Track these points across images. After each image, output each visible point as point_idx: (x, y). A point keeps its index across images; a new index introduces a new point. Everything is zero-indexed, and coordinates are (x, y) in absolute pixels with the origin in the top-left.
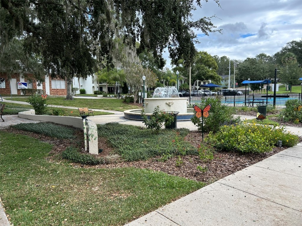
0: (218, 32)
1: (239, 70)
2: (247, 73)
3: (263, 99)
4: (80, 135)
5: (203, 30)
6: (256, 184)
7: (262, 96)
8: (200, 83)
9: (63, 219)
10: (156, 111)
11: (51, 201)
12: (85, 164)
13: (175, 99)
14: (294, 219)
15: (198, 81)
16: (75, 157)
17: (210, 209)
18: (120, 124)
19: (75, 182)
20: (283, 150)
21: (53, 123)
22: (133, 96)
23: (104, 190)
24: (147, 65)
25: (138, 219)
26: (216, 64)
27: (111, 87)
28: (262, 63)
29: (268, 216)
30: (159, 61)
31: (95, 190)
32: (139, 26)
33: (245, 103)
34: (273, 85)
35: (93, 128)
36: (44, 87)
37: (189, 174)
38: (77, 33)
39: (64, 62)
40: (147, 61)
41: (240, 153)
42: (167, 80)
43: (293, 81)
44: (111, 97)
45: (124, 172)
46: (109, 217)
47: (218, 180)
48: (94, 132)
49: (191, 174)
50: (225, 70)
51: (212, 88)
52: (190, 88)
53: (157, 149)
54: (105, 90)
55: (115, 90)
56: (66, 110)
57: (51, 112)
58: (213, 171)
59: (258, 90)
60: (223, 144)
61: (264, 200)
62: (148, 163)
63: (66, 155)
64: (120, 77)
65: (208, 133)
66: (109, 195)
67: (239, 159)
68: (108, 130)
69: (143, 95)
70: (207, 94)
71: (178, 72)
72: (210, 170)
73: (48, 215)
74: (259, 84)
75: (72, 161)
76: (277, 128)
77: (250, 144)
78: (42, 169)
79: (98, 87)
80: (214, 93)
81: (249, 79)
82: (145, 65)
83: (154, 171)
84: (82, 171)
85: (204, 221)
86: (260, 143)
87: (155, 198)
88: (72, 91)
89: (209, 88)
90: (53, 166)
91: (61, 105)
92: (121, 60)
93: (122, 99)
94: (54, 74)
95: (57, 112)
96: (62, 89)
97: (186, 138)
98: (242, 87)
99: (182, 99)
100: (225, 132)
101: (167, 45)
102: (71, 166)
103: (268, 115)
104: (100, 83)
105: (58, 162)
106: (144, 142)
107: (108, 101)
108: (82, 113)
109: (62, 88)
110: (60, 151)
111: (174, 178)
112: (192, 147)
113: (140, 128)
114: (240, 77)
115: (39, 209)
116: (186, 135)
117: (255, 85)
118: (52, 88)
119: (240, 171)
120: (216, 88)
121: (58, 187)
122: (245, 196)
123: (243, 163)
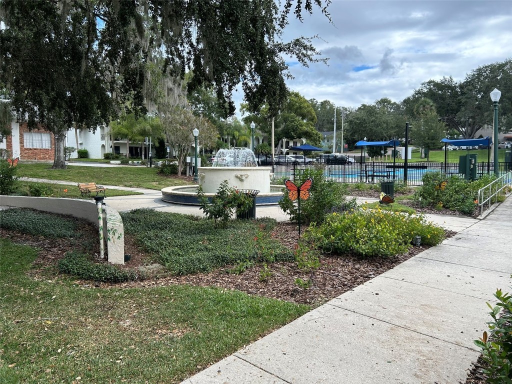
0: (322, 61)
1: (350, 124)
2: (362, 129)
3: (388, 172)
4: (86, 230)
5: (298, 57)
6: (387, 304)
7: (388, 167)
8: (287, 143)
9: (74, 377)
10: (222, 188)
11: (47, 347)
12: (103, 281)
13: (250, 170)
14: (446, 356)
15: (285, 140)
16: (84, 269)
17: (321, 346)
18: (157, 212)
19: (87, 312)
20: (422, 250)
21: (34, 210)
22: (177, 162)
23: (141, 324)
24: (199, 110)
25: (206, 370)
26: (314, 114)
27: (135, 147)
28: (384, 113)
29: (409, 353)
30: (227, 105)
31: (126, 325)
32: (192, 45)
33: (361, 176)
34: (404, 148)
35: (114, 218)
36: (9, 145)
37: (282, 293)
38: (80, 51)
39: (54, 100)
40: (200, 103)
41: (359, 257)
42: (234, 137)
43: (431, 143)
44: (136, 164)
45: (172, 294)
46: (157, 368)
47: (328, 301)
48: (116, 224)
49: (287, 292)
50: (328, 123)
51: (307, 153)
52: (273, 152)
53: (228, 253)
54: (125, 151)
55: (143, 153)
56: (55, 186)
57: (26, 189)
58: (320, 287)
59: (379, 157)
60: (334, 243)
61: (401, 330)
62: (213, 278)
63: (67, 266)
64: (153, 129)
65: (308, 225)
66: (150, 332)
67: (357, 266)
68: (136, 221)
69: (194, 161)
70: (299, 161)
71: (254, 124)
72: (314, 285)
73: (45, 373)
74: (380, 147)
75: (78, 277)
76: (413, 216)
77: (375, 241)
78: (23, 291)
79: (111, 147)
80: (311, 160)
81: (365, 139)
82: (196, 111)
83: (224, 290)
84: (98, 294)
85: (313, 367)
86: (389, 240)
87: (230, 334)
88: (65, 152)
89: (302, 153)
90: (43, 286)
91: (43, 177)
92: (155, 101)
93: (157, 167)
94: (34, 121)
95: (37, 190)
96: (44, 149)
97: (274, 233)
98: (353, 152)
99: (262, 170)
100: (336, 224)
101: (241, 79)
102: (77, 285)
103: (397, 197)
104: (116, 140)
105: (51, 280)
106: (203, 241)
107: (130, 170)
108: (86, 193)
109: (44, 147)
110: (54, 260)
111: (259, 299)
112: (285, 249)
113: (192, 218)
114: (351, 135)
115: (26, 362)
116: (272, 229)
117: (375, 148)
118: (25, 147)
119: (361, 286)
120: (313, 153)
121: (56, 322)
122: (373, 325)
123: (365, 273)
